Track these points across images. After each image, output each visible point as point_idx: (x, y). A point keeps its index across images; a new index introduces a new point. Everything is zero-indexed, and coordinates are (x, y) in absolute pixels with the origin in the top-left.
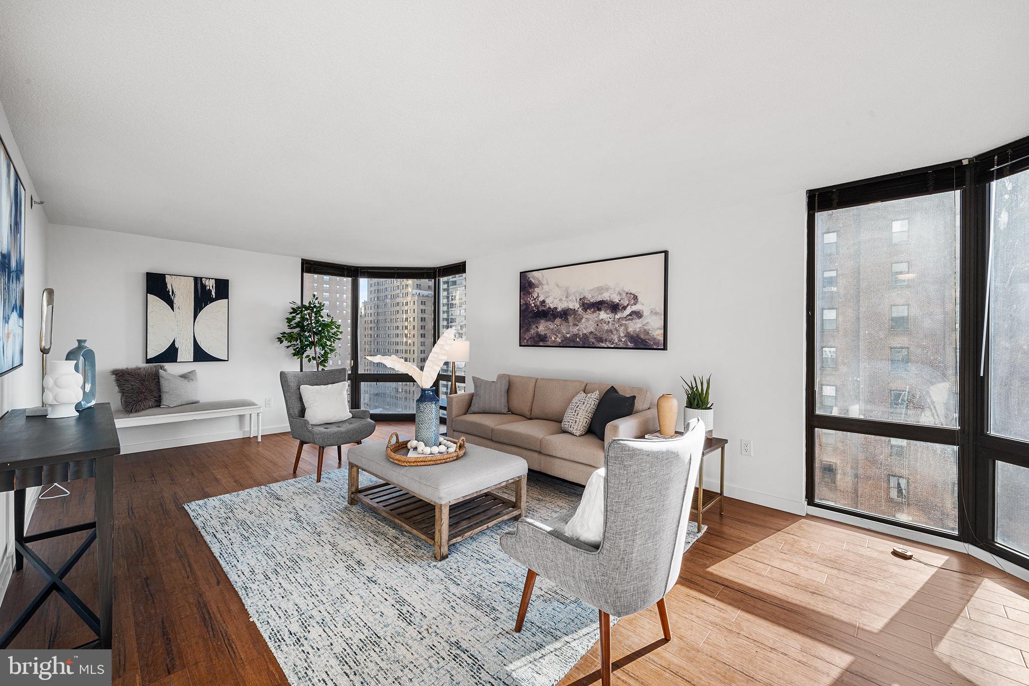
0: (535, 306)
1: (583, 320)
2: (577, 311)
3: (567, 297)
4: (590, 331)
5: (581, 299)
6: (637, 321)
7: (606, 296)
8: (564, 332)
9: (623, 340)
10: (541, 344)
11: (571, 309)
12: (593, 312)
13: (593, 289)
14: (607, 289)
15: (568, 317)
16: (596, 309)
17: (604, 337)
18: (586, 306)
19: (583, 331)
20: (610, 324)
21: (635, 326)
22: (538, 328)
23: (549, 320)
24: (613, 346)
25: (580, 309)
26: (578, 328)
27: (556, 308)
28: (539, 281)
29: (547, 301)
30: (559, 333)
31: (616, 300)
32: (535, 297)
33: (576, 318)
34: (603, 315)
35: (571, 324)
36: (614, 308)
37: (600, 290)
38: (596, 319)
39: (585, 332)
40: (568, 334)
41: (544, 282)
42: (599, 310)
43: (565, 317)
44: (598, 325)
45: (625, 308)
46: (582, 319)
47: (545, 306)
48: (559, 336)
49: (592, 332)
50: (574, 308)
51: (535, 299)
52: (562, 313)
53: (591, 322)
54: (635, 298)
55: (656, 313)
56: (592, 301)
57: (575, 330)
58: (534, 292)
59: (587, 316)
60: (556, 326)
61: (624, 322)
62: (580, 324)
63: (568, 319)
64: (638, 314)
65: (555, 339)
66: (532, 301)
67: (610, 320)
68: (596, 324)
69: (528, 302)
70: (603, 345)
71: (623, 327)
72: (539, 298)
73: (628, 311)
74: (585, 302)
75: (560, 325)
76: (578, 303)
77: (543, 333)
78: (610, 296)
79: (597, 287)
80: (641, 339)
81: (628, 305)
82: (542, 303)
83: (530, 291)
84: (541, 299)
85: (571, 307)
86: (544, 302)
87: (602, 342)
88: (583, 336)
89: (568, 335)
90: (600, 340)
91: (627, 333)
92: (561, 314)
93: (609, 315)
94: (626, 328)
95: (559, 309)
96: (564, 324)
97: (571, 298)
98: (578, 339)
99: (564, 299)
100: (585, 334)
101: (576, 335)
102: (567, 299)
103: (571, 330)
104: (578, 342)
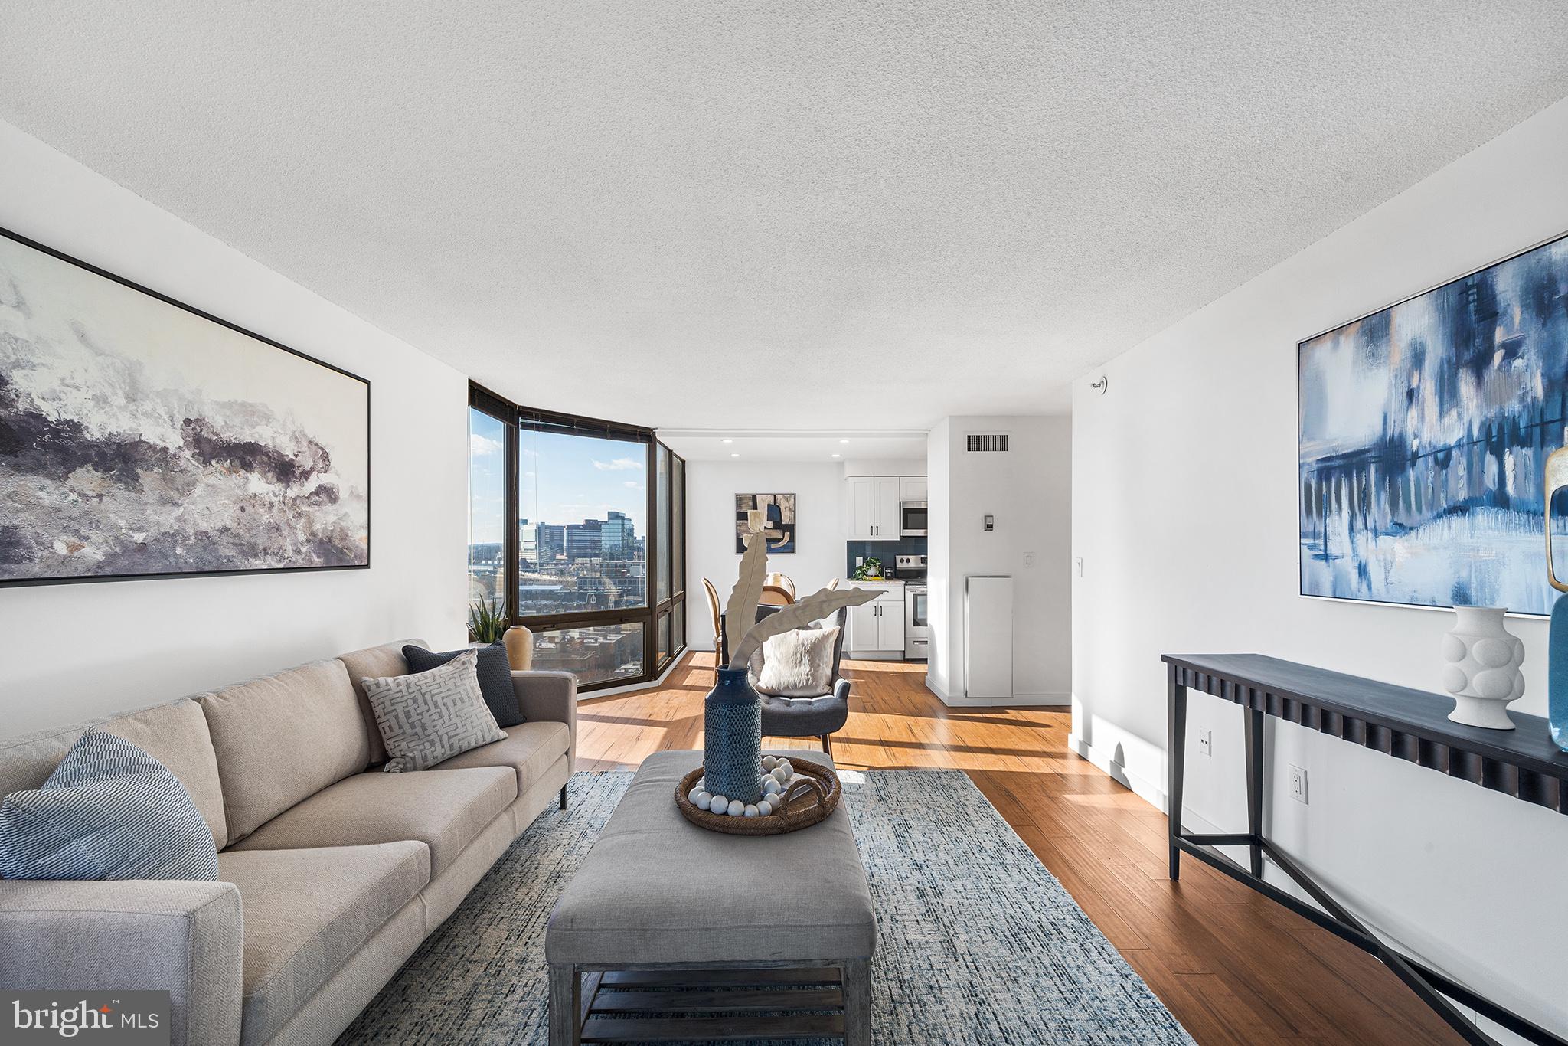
1: (199, 491)
2: (176, 457)
3: (131, 399)
4: (219, 525)
5: (188, 422)
6: (329, 508)
7: (263, 435)
8: (122, 523)
9: (304, 550)
11: (151, 447)
12: (230, 471)
13: (230, 405)
14: (267, 418)
15: (139, 471)
16: (237, 463)
17: (261, 541)
18: (207, 448)
19: (196, 524)
20: (275, 510)
21: (325, 519)
24: (281, 566)
25: (187, 454)
26: (178, 512)
27: (75, 426)
30: (96, 524)
31: (289, 452)
33: (172, 480)
34: (259, 484)
35: (151, 496)
36: (285, 470)
37: (252, 413)
38: (239, 492)
39: (204, 526)
40: (139, 530)
42: (248, 467)
43: (122, 470)
44: (243, 509)
45: (306, 475)
46: (191, 485)
48: (96, 536)
49: (225, 530)
50: (163, 444)
52: (110, 452)
53: (222, 500)
54: (325, 457)
55: (358, 497)
56: (226, 436)
57: (168, 519)
59: (211, 480)
61: (305, 508)
62: (185, 501)
63: (135, 478)
64: (327, 493)
65: (74, 548)
67: (274, 499)
68: (237, 507)
70: (258, 564)
71: (303, 521)
73: (312, 484)
74: (204, 433)
76: (179, 431)
78: (273, 438)
79: (242, 401)
80: (336, 548)
81: (312, 469)
85: (150, 438)
87: (256, 556)
88: (198, 540)
89: (139, 537)
90: (252, 551)
91: (313, 534)
92: (101, 454)
93: (272, 487)
94: (310, 522)
96: (118, 490)
97: (148, 406)
98: (179, 551)
99: (120, 400)
100: (206, 533)
101: (173, 536)
102: (132, 407)
103: (154, 518)
104: (178, 557)
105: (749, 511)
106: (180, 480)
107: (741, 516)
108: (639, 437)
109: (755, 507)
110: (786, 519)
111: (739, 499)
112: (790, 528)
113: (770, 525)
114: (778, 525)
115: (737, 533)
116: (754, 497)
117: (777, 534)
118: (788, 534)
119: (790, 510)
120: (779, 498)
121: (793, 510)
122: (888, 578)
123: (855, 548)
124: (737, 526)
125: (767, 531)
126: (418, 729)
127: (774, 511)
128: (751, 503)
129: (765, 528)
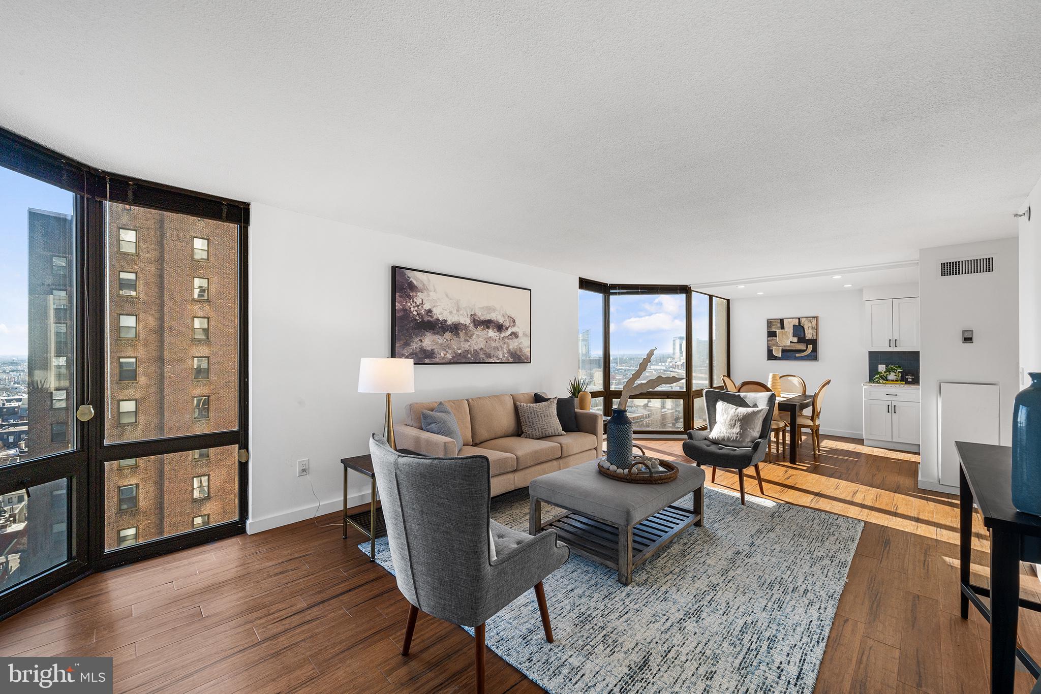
0: (418, 314)
1: (474, 336)
2: (469, 326)
3: (458, 311)
4: (480, 347)
5: (471, 315)
6: (515, 340)
7: (493, 316)
8: (455, 347)
9: (506, 356)
10: (427, 361)
11: (462, 324)
12: (483, 330)
13: (483, 308)
14: (494, 310)
15: (460, 332)
16: (485, 327)
17: (492, 353)
18: (477, 323)
19: (474, 347)
20: (497, 342)
21: (514, 344)
22: (422, 341)
23: (438, 333)
24: (499, 361)
25: (471, 325)
26: (469, 344)
27: (445, 321)
28: (424, 285)
29: (435, 311)
30: (450, 348)
31: (501, 321)
32: (418, 304)
33: (467, 334)
34: (492, 333)
35: (462, 339)
36: (500, 328)
37: (490, 309)
38: (486, 336)
39: (476, 348)
40: (459, 349)
41: (431, 288)
42: (488, 328)
43: (455, 332)
44: (487, 342)
45: (507, 329)
46: (472, 335)
47: (432, 317)
48: (450, 351)
49: (482, 349)
50: (465, 323)
51: (418, 306)
52: (453, 327)
53: (481, 339)
54: (514, 321)
55: (526, 335)
56: (482, 318)
57: (466, 346)
58: (416, 296)
59: (478, 333)
60: (445, 340)
61: (507, 341)
62: (471, 340)
63: (458, 334)
64: (515, 335)
65: (445, 355)
66: (414, 307)
67: (496, 338)
68: (485, 341)
69: (407, 308)
70: (491, 360)
71: (506, 345)
72: (424, 306)
73: (509, 332)
74: (476, 318)
75: (451, 340)
76: (469, 319)
77: (429, 348)
78: (496, 317)
79: (486, 306)
80: (518, 355)
81: (509, 326)
82: (428, 312)
83: (411, 294)
84: (427, 306)
85: (462, 322)
86: (430, 311)
87: (491, 358)
88: (474, 352)
89: (459, 351)
90: (489, 356)
91: (509, 350)
92: (451, 328)
93: (496, 334)
94: (508, 346)
95: (449, 323)
96: (455, 338)
97: (461, 312)
98: (469, 356)
99: (455, 312)
100: (476, 350)
101: (468, 351)
102: (458, 313)
103: (463, 346)
104: (469, 358)
105: (777, 331)
106: (470, 333)
107: (771, 334)
108: (678, 291)
109: (782, 327)
110: (809, 335)
111: (770, 323)
112: (814, 342)
113: (795, 340)
114: (802, 339)
115: (768, 346)
116: (782, 321)
117: (802, 346)
118: (810, 347)
119: (813, 328)
120: (803, 320)
121: (816, 329)
122: (908, 383)
123: (875, 358)
124: (768, 341)
125: (792, 344)
126: (531, 424)
127: (799, 330)
128: (779, 325)
129: (791, 342)
